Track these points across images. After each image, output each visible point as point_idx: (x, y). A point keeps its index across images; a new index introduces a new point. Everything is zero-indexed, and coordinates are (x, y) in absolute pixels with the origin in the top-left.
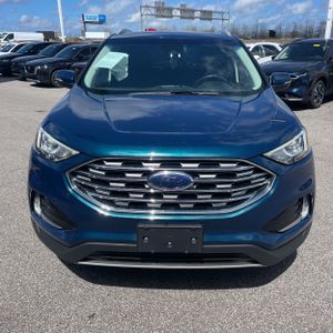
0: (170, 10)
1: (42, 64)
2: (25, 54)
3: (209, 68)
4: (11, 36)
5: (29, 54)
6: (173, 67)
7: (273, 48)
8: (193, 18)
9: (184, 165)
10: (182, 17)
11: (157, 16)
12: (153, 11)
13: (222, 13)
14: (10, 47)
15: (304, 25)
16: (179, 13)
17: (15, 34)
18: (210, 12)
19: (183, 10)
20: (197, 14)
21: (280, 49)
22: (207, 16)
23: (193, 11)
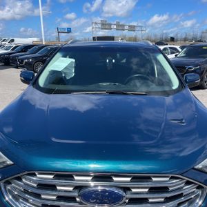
0: (110, 25)
1: (28, 58)
2: (19, 52)
3: (134, 67)
4: (13, 41)
5: (22, 51)
6: (109, 69)
7: (175, 49)
8: (124, 30)
9: (115, 179)
10: (117, 29)
11: (102, 29)
12: (100, 26)
13: (142, 27)
14: (11, 47)
15: (192, 34)
16: (115, 27)
17: (15, 39)
18: (134, 26)
19: (118, 25)
20: (126, 27)
21: (180, 50)
22: (132, 28)
23: (124, 26)
